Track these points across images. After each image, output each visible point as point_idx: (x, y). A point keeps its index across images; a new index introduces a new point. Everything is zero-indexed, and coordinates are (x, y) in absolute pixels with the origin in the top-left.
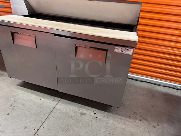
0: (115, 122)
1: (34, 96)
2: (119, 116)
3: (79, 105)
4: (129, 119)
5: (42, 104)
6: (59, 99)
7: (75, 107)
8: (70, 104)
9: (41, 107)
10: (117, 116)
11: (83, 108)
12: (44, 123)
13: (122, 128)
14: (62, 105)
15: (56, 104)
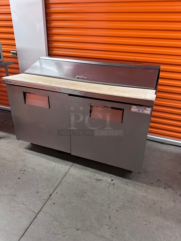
0: (135, 190)
1: (44, 160)
2: (140, 183)
3: (94, 170)
4: (151, 187)
5: (53, 168)
6: (71, 163)
7: (89, 173)
8: (84, 169)
9: (53, 171)
10: (137, 183)
11: (98, 174)
12: (57, 189)
13: (143, 196)
14: (75, 170)
15: (69, 168)
